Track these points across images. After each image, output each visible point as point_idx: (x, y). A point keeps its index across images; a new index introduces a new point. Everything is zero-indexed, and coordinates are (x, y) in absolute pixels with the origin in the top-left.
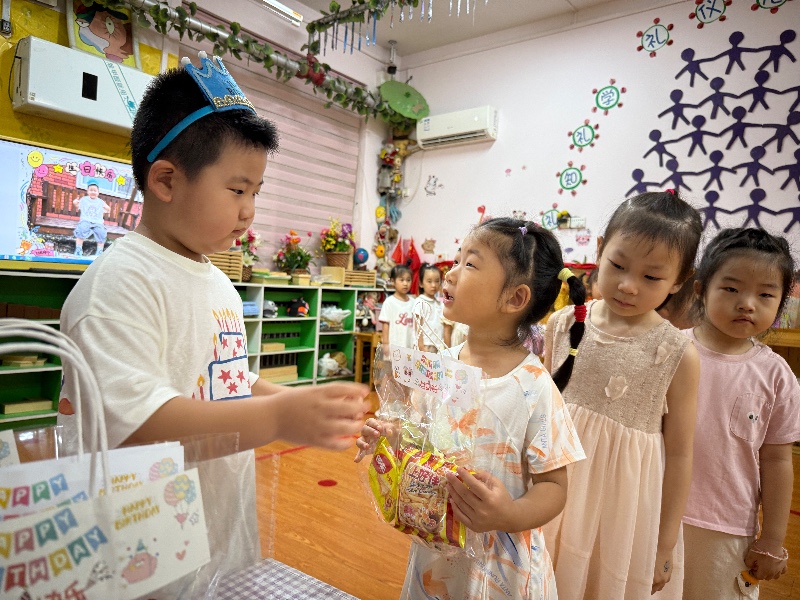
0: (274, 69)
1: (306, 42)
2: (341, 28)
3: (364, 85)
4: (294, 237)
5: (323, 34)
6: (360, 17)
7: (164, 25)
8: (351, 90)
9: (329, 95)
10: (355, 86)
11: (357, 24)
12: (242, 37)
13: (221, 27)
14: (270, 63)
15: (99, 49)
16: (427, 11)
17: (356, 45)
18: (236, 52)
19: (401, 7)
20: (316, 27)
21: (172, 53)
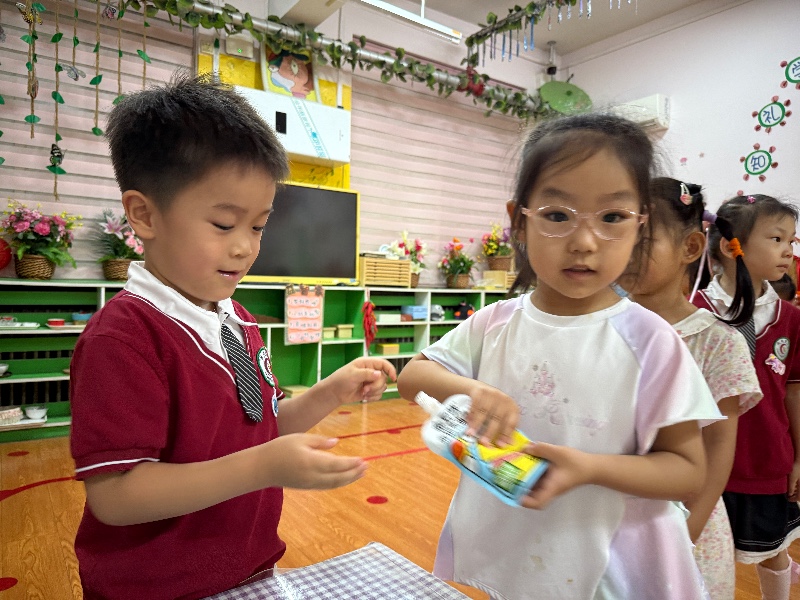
0: (436, 86)
1: (465, 56)
2: (499, 37)
3: (523, 89)
4: (457, 244)
5: (481, 46)
6: (517, 24)
7: (339, 60)
8: (511, 96)
9: (489, 105)
10: (514, 91)
11: (514, 32)
12: (407, 60)
13: (387, 54)
14: (432, 81)
15: (286, 89)
16: (586, 8)
17: (514, 51)
18: (401, 75)
19: (559, 8)
20: (475, 41)
21: (346, 84)
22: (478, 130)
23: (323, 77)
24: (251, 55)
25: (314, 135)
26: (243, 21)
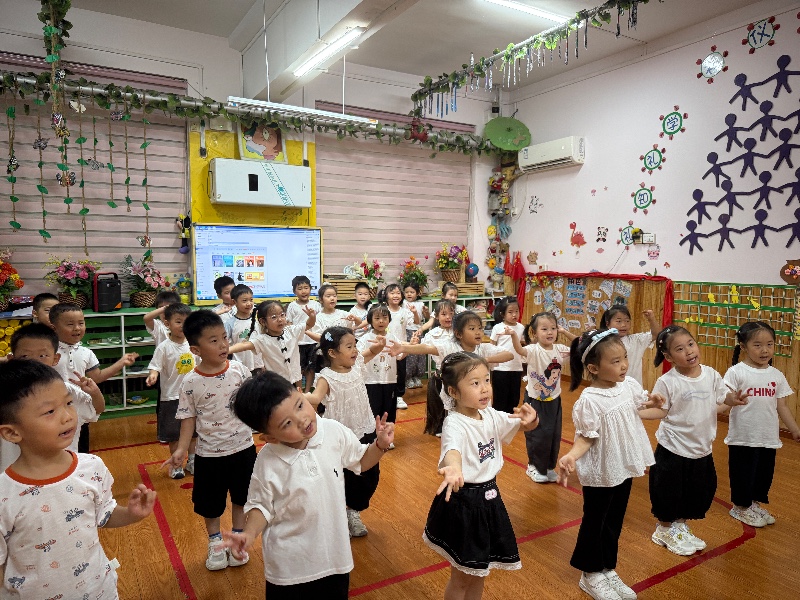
0: (387, 137)
1: (412, 108)
2: (435, 95)
4: (414, 261)
5: (423, 102)
6: (446, 88)
8: (453, 138)
9: (433, 147)
10: (456, 134)
11: (445, 93)
14: (381, 135)
15: (259, 154)
18: (354, 133)
19: (471, 80)
20: (418, 97)
21: (310, 141)
22: (431, 164)
23: (290, 138)
24: (230, 129)
25: (281, 189)
26: (219, 109)
